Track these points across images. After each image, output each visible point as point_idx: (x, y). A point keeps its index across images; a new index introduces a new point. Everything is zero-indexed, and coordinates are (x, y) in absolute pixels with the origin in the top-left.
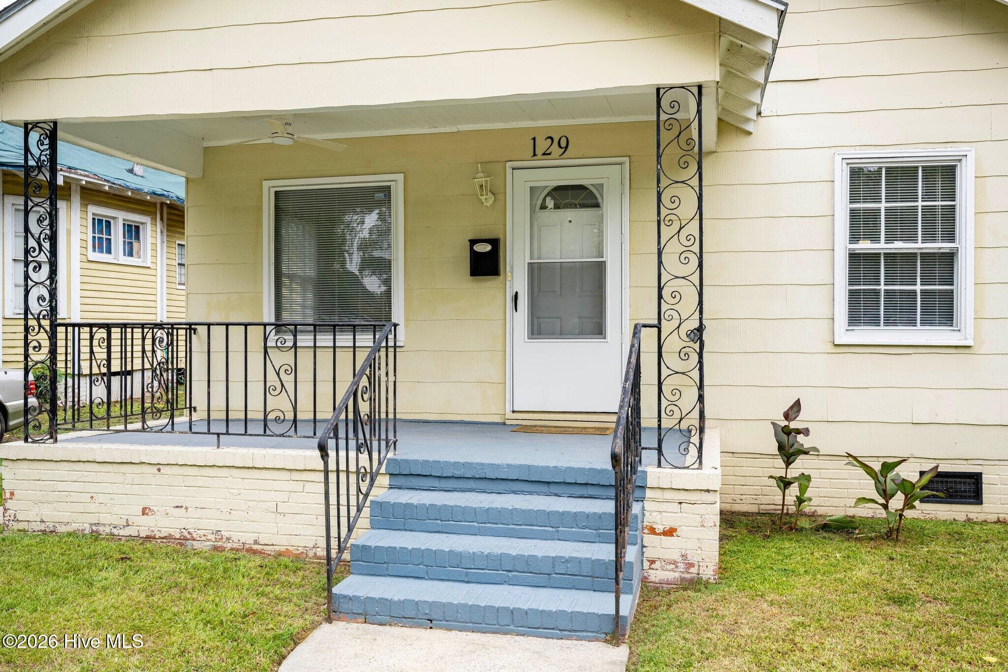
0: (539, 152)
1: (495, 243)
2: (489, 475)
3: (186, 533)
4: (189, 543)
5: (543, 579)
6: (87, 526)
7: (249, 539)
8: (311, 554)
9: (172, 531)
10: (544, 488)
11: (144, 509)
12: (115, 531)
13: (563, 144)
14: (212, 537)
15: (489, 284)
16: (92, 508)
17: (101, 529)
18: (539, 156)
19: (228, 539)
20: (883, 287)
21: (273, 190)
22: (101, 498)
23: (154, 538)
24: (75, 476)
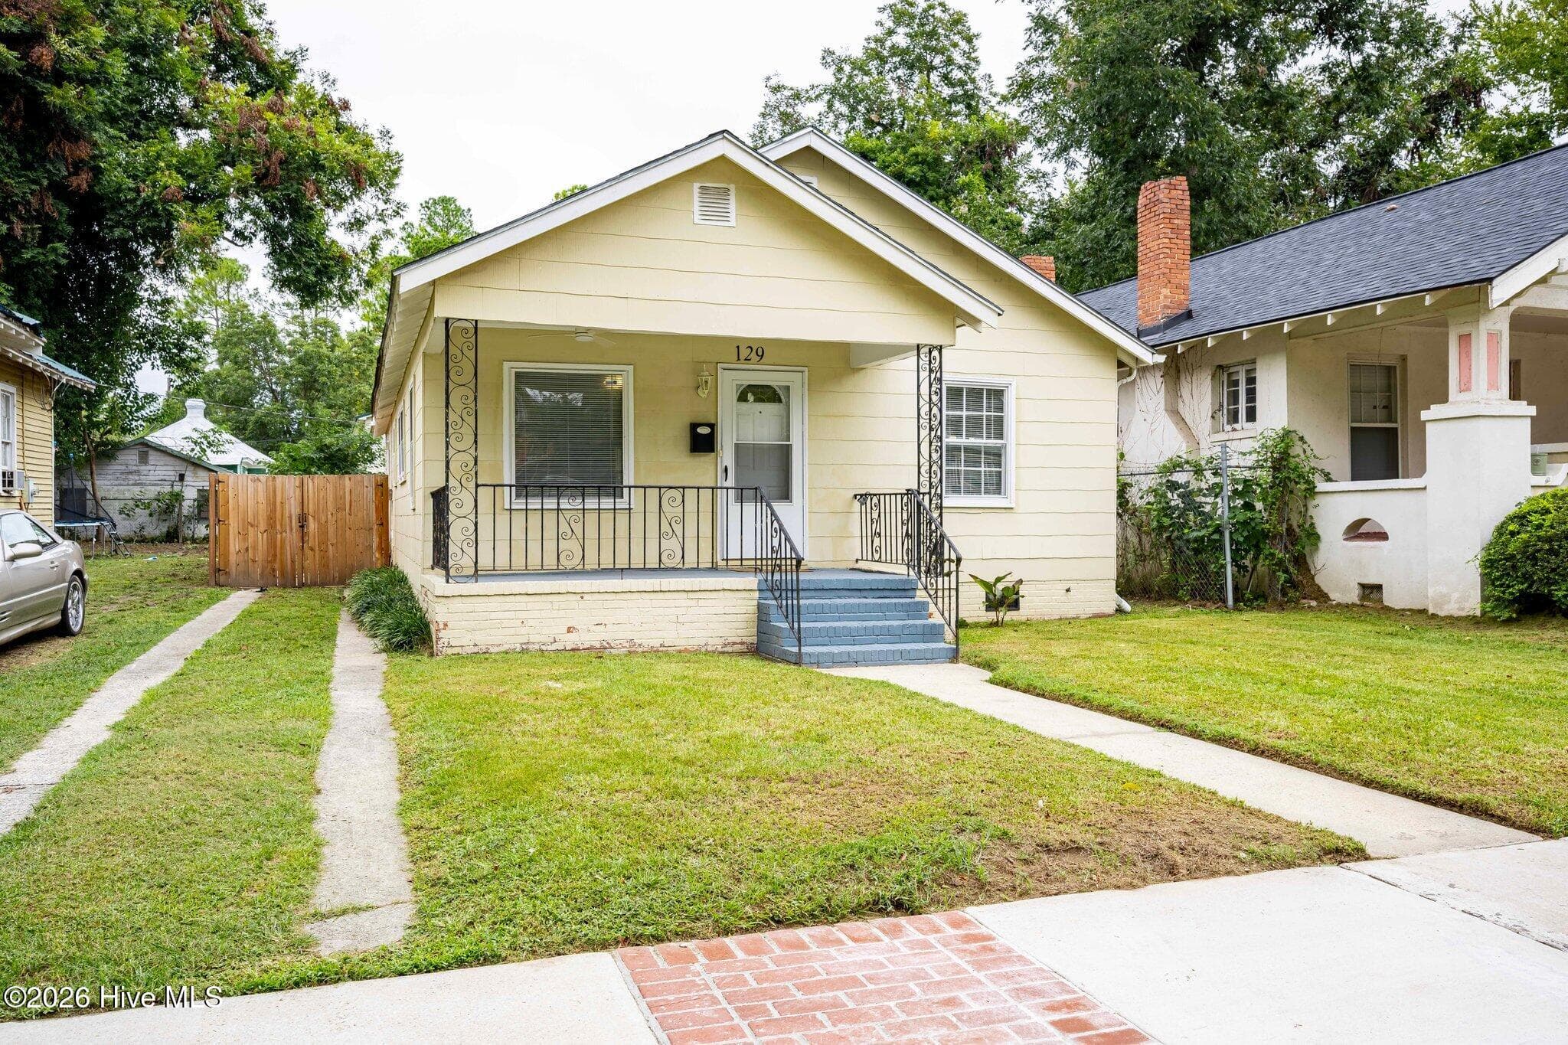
0: (742, 357)
1: (712, 426)
2: (826, 587)
3: (605, 644)
4: (607, 651)
5: (897, 639)
6: (518, 646)
7: (656, 643)
8: (703, 650)
9: (593, 643)
10: (858, 593)
11: (569, 628)
12: (543, 647)
13: (760, 353)
14: (627, 645)
15: (706, 459)
16: (523, 631)
17: (531, 647)
18: (742, 361)
19: (640, 645)
20: (963, 468)
21: (514, 371)
22: (531, 622)
23: (578, 649)
24: (507, 606)
